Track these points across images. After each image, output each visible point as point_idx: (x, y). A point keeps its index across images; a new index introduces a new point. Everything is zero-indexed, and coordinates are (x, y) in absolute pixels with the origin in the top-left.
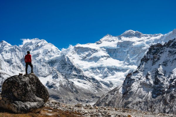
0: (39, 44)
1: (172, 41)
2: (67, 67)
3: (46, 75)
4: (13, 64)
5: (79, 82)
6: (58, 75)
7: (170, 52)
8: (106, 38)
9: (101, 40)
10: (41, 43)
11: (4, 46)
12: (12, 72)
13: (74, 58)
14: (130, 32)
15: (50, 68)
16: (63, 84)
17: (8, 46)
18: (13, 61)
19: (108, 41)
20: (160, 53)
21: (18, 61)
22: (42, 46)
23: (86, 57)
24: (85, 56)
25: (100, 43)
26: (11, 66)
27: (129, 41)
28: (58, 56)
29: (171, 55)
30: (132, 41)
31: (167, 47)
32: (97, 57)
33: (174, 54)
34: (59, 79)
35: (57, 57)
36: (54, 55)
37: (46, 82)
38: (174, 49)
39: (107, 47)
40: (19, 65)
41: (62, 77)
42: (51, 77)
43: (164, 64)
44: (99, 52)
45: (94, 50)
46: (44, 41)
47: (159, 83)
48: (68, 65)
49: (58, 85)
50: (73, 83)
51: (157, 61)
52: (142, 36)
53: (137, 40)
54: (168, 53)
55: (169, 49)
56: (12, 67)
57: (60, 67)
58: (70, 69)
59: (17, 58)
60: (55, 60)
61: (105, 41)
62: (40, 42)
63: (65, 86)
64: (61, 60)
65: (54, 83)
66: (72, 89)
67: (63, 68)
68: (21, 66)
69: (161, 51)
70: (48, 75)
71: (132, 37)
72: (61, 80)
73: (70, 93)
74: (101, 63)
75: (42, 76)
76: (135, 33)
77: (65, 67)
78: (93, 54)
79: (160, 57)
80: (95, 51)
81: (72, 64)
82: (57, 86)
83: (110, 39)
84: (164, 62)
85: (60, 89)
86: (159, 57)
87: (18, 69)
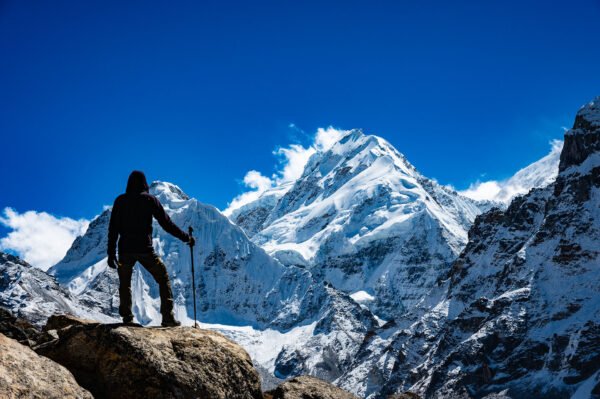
1: (522, 202)
2: (432, 271)
3: (288, 321)
7: (503, 245)
16: (342, 355)
20: (476, 251)
28: (403, 219)
29: (503, 257)
31: (504, 226)
34: (334, 333)
36: (388, 215)
37: (280, 350)
38: (517, 233)
41: (350, 327)
48: (436, 262)
49: (314, 361)
51: (458, 282)
57: (400, 271)
64: (408, 239)
65: (305, 352)
67: (413, 276)
75: (277, 325)
77: (423, 270)
82: (310, 366)
84: (463, 289)
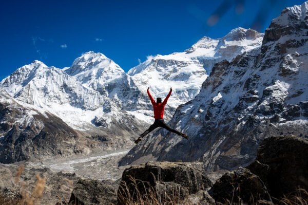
0: (94, 61)
1: (242, 57)
2: (131, 93)
3: (94, 108)
4: (49, 94)
5: (146, 114)
6: (110, 107)
7: (236, 72)
8: (202, 43)
9: (193, 46)
10: (97, 58)
11: (37, 68)
12: (48, 105)
13: (151, 78)
14: (238, 31)
15: (101, 96)
16: (117, 119)
17: (42, 68)
18: (49, 89)
19: (205, 47)
20: (224, 75)
21: (57, 90)
22: (97, 63)
23: (169, 75)
24: (168, 73)
25: (192, 52)
26: (46, 96)
27: (236, 46)
28: (118, 77)
29: (237, 77)
30: (241, 46)
31: (233, 66)
32: (186, 73)
33: (241, 75)
34: (112, 112)
35: (116, 80)
36: (113, 76)
37: (94, 118)
38: (242, 68)
39: (202, 57)
40: (58, 95)
41: (117, 110)
42: (101, 109)
43: (225, 90)
44: (189, 67)
45: (182, 63)
46: (101, 55)
47: (210, 118)
48: (132, 91)
49: (109, 121)
50: (134, 117)
51: (218, 86)
52: (258, 37)
53: (250, 44)
54: (233, 73)
55: (236, 68)
56: (47, 99)
57: (120, 94)
58: (134, 96)
59: (54, 84)
60: (114, 84)
61: (200, 47)
62: (95, 57)
63: (120, 121)
64: (122, 84)
65: (104, 118)
66: (130, 126)
67: (125, 95)
68: (59, 96)
69: (225, 72)
70: (98, 107)
71: (241, 40)
72: (114, 115)
73: (125, 132)
74: (192, 83)
75: (90, 109)
76: (247, 31)
77: (128, 93)
78: (180, 69)
79: (223, 80)
80: (184, 64)
81: (137, 89)
82: (108, 123)
83: (207, 43)
84: (224, 88)
85: (112, 127)
86: (220, 80)
87: (56, 101)
